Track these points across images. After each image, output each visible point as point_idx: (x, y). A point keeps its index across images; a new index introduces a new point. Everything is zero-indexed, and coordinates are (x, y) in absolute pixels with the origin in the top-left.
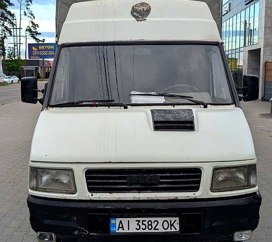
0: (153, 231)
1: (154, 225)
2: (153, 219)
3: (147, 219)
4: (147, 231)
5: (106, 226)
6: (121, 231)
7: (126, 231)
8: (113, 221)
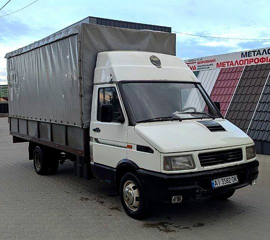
0: (229, 184)
1: (229, 180)
2: (228, 177)
3: (226, 178)
4: (227, 184)
5: (211, 184)
6: (217, 186)
7: (219, 186)
8: (212, 182)
